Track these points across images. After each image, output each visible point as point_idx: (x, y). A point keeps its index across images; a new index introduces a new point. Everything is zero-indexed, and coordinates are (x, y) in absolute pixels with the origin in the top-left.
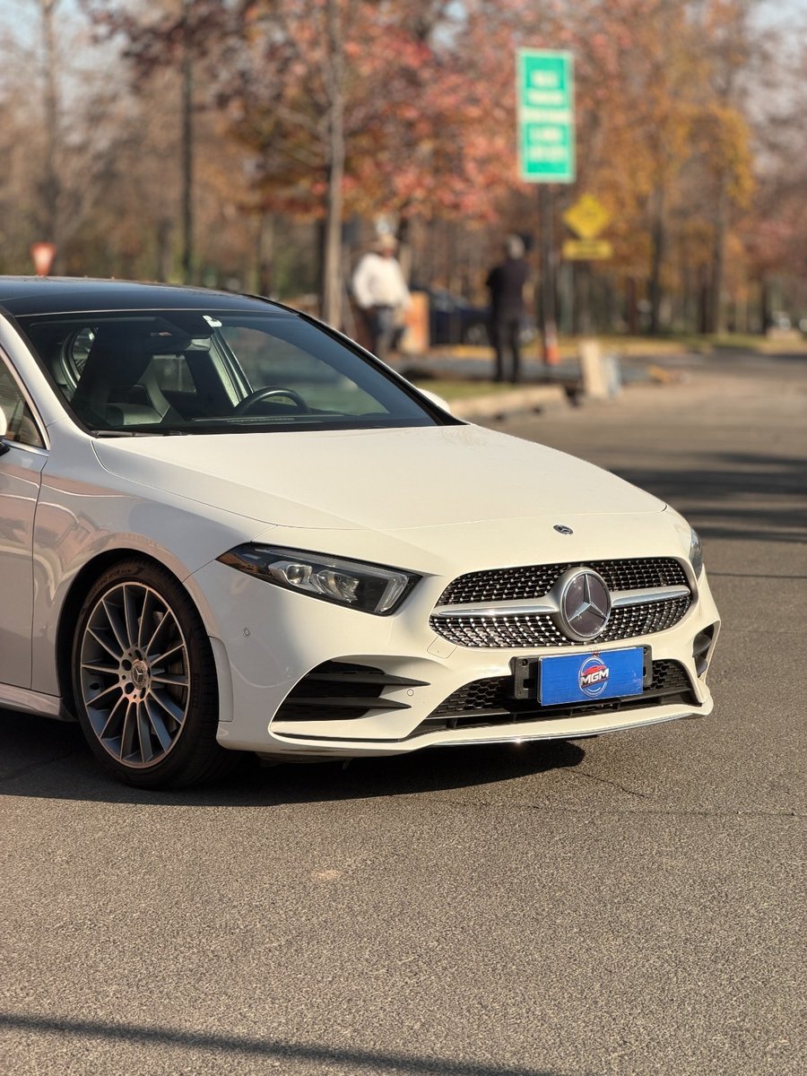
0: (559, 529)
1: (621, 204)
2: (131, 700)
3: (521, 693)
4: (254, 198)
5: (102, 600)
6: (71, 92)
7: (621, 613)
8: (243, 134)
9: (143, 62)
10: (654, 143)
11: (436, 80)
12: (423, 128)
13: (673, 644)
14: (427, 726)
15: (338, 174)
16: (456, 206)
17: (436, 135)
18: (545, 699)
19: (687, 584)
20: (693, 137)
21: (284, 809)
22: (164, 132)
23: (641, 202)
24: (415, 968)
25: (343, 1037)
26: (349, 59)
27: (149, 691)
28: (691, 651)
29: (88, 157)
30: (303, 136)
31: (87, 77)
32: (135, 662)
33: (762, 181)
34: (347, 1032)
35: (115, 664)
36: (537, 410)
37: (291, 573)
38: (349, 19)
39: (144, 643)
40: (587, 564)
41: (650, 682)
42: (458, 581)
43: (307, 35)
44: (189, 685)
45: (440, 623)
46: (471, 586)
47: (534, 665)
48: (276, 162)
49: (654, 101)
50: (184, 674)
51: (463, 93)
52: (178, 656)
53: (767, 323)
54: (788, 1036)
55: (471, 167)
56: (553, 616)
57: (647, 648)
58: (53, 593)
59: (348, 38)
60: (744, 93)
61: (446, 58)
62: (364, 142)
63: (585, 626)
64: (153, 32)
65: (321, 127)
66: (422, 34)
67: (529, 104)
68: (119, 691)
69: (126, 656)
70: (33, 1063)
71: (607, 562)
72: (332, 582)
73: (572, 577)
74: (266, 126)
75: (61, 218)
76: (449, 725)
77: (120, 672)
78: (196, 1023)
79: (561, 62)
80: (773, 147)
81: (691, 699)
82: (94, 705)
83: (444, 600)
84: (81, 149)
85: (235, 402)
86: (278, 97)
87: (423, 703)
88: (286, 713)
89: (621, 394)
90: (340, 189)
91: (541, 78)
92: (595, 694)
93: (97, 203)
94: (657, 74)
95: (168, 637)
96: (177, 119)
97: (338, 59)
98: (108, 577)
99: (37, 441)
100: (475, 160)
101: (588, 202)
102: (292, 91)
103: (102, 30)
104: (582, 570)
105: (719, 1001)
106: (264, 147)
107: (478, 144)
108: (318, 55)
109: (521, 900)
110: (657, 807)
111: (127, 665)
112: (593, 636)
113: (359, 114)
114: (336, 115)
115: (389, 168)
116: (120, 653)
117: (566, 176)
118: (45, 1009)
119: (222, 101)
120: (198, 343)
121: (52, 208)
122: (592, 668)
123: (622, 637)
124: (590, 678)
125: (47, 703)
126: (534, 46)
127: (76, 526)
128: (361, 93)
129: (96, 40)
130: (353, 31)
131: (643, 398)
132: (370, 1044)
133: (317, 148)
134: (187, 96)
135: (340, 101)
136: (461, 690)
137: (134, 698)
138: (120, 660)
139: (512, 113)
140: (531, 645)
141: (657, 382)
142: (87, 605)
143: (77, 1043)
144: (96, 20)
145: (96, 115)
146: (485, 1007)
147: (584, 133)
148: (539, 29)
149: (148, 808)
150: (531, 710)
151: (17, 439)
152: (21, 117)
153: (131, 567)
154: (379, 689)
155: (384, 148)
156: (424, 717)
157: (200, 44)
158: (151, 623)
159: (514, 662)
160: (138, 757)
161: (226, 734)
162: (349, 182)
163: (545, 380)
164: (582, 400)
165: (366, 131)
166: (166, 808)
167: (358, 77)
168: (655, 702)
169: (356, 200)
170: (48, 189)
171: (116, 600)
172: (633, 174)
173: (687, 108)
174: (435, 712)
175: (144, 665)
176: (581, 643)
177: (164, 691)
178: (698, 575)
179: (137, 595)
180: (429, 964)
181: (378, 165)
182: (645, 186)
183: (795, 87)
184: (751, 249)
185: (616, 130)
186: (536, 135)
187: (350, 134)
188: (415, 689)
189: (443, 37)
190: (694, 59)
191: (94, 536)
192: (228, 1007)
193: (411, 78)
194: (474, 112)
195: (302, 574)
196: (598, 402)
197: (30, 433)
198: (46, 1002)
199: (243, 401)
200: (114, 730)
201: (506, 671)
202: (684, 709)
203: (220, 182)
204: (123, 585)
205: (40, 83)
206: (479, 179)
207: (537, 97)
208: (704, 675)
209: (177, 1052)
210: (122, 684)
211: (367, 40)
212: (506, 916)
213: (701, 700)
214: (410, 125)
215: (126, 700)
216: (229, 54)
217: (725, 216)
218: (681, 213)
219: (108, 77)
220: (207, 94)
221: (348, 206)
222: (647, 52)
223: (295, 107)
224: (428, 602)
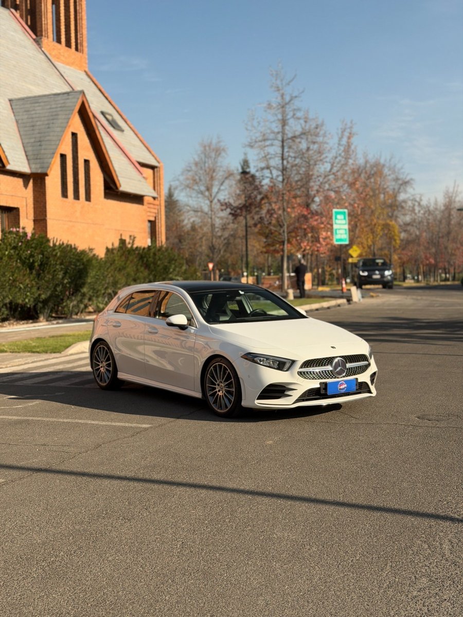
0: (332, 347)
1: (364, 248)
2: (220, 394)
3: (323, 392)
4: (264, 250)
5: (212, 368)
6: (218, 222)
7: (350, 369)
8: (261, 233)
9: (235, 215)
10: (373, 232)
11: (311, 218)
12: (308, 230)
13: (364, 377)
14: (298, 401)
15: (286, 242)
16: (318, 251)
17: (312, 232)
18: (329, 393)
19: (368, 361)
20: (382, 229)
21: (260, 423)
22: (241, 233)
23: (369, 247)
24: (290, 470)
25: (269, 489)
26: (288, 213)
27: (224, 392)
28: (369, 379)
29: (222, 239)
30: (277, 233)
31: (222, 218)
32: (221, 384)
33: (402, 240)
34: (270, 488)
35: (215, 385)
36: (339, 306)
37: (260, 361)
38: (288, 203)
39: (223, 379)
40: (340, 357)
41: (358, 388)
42: (305, 362)
43: (277, 207)
44: (234, 390)
45: (300, 373)
46: (308, 364)
47: (326, 384)
48: (270, 240)
49: (372, 220)
50: (233, 387)
51: (319, 221)
52: (232, 382)
53: (405, 278)
54: (389, 489)
55: (321, 240)
56: (331, 371)
57: (357, 379)
58: (200, 364)
59: (288, 207)
60: (397, 217)
61: (314, 212)
62: (293, 234)
63: (340, 373)
64: (237, 208)
65: (281, 231)
66: (308, 206)
67: (336, 224)
68: (216, 392)
69: (218, 382)
70: (187, 497)
71: (345, 356)
72: (271, 363)
73: (336, 360)
74: (267, 231)
75: (215, 256)
76: (303, 400)
77: (217, 386)
78: (230, 485)
79: (345, 212)
80: (405, 231)
81: (370, 392)
82: (210, 395)
83: (301, 367)
84: (220, 237)
85: (249, 312)
86: (270, 223)
87: (296, 395)
88: (260, 398)
89: (362, 300)
90: (287, 247)
91: (339, 217)
92: (343, 391)
93: (225, 251)
94: (373, 212)
95: (229, 378)
96: (244, 229)
97: (285, 213)
98: (213, 362)
99: (195, 326)
100: (323, 238)
101: (355, 247)
102: (274, 222)
103: (224, 207)
104: (339, 358)
105: (372, 479)
106: (266, 237)
107: (324, 234)
108: (280, 212)
109: (321, 449)
110: (360, 422)
111: (218, 385)
112: (342, 376)
113: (292, 227)
114: (285, 227)
115: (299, 241)
116: (217, 382)
117: (347, 242)
118: (191, 481)
119: (255, 225)
120: (238, 298)
121: (213, 253)
122: (342, 384)
123: (350, 376)
124: (341, 387)
125: (198, 395)
126: (338, 208)
127: (205, 347)
128: (292, 222)
129: (222, 210)
130: (289, 206)
131: (368, 301)
132: (276, 491)
133: (280, 236)
134: (246, 223)
135: (286, 224)
136: (306, 391)
137: (220, 393)
138: (217, 383)
139: (332, 225)
140: (325, 379)
141: (372, 297)
142: (208, 369)
143: (199, 491)
144: (222, 205)
145: (224, 228)
146: (308, 481)
147: (352, 230)
148: (339, 204)
149: (224, 423)
150: (325, 396)
151: (190, 325)
152: (205, 229)
153: (219, 359)
154: (284, 391)
155: (298, 236)
156: (296, 399)
157: (249, 211)
158: (224, 373)
159: (321, 384)
160: (222, 409)
161: (244, 403)
162: (289, 245)
163: (341, 297)
164: (351, 302)
165: (293, 231)
166: (229, 423)
167: (291, 217)
168: (360, 393)
169: (291, 250)
170: (212, 248)
171: (215, 367)
172: (367, 240)
173: (381, 222)
174: (299, 397)
175: (223, 385)
176: (338, 378)
177: (228, 392)
178: (371, 358)
179: (220, 366)
180: (294, 468)
181: (297, 240)
182: (370, 243)
183: (411, 215)
184: (400, 258)
185: (362, 228)
186: (338, 232)
187: (289, 233)
188: (294, 391)
189: (314, 207)
190: (382, 209)
191: (210, 350)
192: (239, 481)
193: (305, 217)
194: (322, 226)
195: (263, 361)
196: (356, 302)
197: (193, 323)
198: (192, 479)
199: (251, 312)
200: (215, 402)
201: (318, 386)
202: (368, 395)
203: (257, 245)
204: (217, 364)
205: (209, 220)
206: (324, 243)
207: (337, 221)
208: (374, 385)
209: (225, 494)
210: (217, 390)
211: (294, 208)
212: (316, 454)
213: (372, 391)
214: (305, 229)
215: (218, 394)
216: (257, 213)
217: (392, 250)
218: (381, 249)
219: (227, 218)
220: (251, 222)
221: (289, 251)
222: (370, 207)
223: (274, 226)
224: (297, 368)
